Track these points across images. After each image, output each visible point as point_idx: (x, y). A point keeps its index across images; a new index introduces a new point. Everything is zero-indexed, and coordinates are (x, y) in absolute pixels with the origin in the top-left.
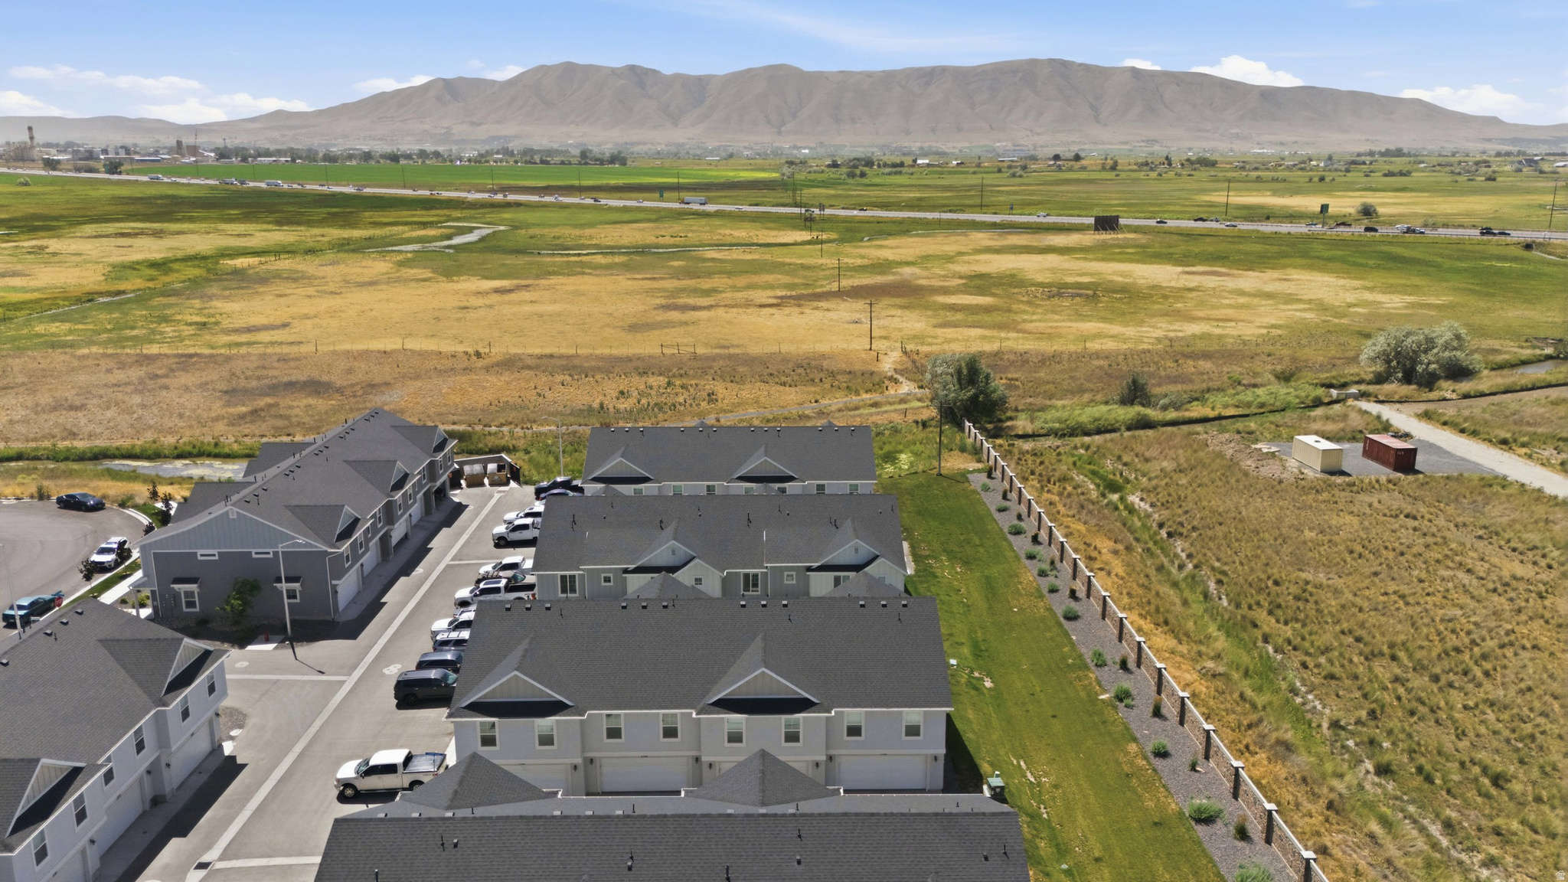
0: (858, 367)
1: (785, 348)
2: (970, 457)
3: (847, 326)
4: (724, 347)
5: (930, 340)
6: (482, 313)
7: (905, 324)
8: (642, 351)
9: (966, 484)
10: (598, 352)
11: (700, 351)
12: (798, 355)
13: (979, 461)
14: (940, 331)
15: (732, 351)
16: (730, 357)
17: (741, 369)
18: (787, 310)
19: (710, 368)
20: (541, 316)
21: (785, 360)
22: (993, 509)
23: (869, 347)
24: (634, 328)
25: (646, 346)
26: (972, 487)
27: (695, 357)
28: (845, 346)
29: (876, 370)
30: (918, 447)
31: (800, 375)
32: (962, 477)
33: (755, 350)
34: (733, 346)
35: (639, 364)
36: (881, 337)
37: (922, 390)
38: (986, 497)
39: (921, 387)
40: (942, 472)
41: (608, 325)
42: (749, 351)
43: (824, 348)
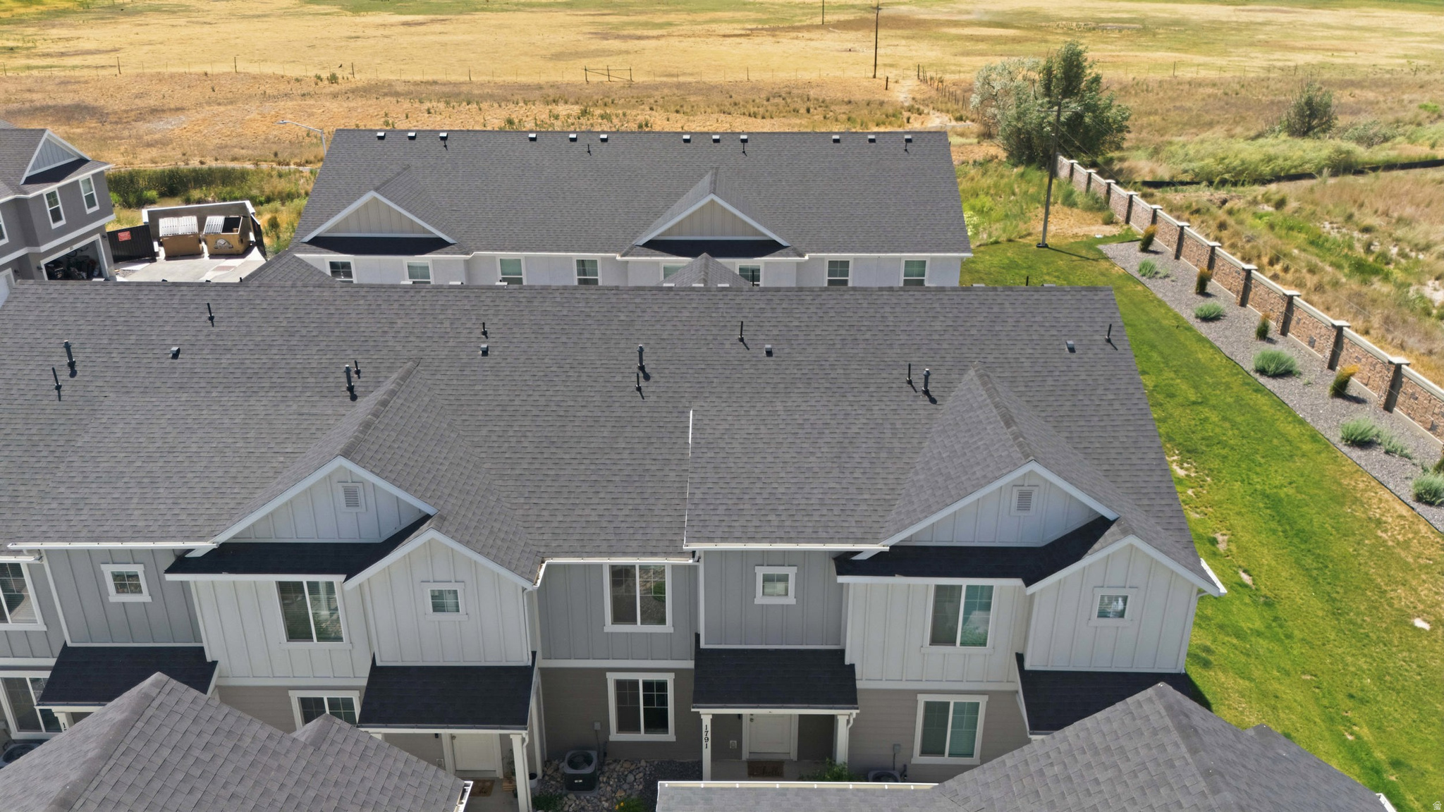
0: (858, 96)
1: (754, 76)
2: (1088, 216)
3: (836, 54)
4: (672, 76)
5: (953, 68)
6: (372, 41)
7: (914, 53)
8: (559, 79)
9: (1104, 265)
10: (497, 79)
11: (639, 78)
12: (774, 83)
13: (1109, 221)
14: (964, 60)
15: (682, 79)
16: (679, 86)
17: (692, 98)
18: (758, 40)
19: (649, 97)
20: (444, 45)
21: (756, 88)
22: (1188, 315)
23: (872, 75)
24: (558, 57)
25: (570, 74)
26: (1117, 270)
27: (630, 84)
28: (839, 73)
29: (886, 99)
30: (987, 201)
31: (777, 105)
32: (1090, 251)
33: (711, 78)
34: (684, 74)
35: (551, 92)
36: (885, 65)
37: (961, 123)
38: (1158, 289)
39: (960, 119)
40: (1049, 241)
41: (526, 54)
42: (706, 79)
43: (806, 76)
